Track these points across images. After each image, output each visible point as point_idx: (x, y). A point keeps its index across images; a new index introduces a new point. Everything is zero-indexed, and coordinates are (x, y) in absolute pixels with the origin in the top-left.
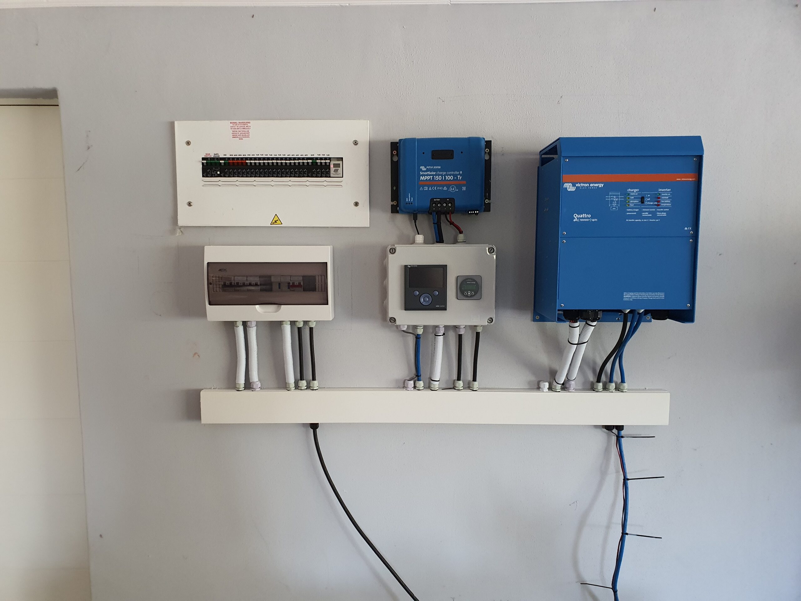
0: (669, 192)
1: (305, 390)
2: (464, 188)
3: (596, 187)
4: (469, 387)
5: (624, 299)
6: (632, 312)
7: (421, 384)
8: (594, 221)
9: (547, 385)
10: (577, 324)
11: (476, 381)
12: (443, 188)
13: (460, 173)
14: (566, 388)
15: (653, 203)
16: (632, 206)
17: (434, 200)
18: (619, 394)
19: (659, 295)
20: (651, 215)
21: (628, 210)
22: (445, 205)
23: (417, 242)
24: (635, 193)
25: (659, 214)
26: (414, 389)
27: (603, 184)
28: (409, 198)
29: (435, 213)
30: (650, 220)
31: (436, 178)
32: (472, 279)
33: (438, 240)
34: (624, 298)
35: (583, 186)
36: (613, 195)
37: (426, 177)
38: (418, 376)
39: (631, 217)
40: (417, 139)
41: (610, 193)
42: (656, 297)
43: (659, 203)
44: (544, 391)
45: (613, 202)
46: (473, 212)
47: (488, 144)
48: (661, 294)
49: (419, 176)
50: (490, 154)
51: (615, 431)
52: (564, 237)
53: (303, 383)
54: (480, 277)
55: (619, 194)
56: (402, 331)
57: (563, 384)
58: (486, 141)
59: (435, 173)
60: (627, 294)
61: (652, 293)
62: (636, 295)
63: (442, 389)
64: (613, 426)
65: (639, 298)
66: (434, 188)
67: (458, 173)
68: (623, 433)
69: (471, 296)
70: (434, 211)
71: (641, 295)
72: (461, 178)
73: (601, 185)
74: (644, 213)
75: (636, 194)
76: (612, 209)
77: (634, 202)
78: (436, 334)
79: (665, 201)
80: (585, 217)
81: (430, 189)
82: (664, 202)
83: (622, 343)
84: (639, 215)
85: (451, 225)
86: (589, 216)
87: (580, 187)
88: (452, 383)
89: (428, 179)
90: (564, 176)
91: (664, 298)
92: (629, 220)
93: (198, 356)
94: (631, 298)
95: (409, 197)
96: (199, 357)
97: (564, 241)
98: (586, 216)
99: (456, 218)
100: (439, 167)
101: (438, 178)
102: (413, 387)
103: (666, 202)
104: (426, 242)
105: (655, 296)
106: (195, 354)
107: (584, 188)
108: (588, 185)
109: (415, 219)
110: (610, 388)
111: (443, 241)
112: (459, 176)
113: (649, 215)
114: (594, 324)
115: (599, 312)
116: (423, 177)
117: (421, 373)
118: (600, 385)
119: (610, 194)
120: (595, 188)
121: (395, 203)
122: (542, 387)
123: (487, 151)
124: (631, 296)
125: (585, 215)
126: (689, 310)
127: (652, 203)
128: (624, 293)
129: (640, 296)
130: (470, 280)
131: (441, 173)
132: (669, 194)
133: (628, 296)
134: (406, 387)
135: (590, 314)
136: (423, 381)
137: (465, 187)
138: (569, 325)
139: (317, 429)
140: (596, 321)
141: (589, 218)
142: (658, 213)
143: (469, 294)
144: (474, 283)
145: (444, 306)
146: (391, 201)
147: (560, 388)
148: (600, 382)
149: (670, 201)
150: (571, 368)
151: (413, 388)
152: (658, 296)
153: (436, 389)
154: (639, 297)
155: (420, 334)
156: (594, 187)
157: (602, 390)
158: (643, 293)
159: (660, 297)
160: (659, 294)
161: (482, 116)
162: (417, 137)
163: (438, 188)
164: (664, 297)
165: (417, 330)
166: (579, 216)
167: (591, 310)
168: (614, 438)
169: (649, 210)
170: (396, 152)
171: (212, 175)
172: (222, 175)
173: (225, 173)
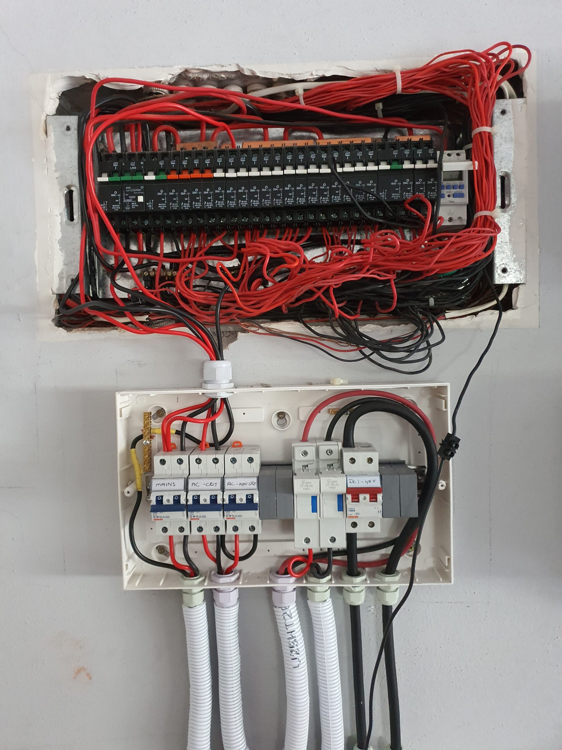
93: (88, 675)
96: (90, 678)
106: (79, 671)
171: (123, 205)
172: (150, 205)
173: (159, 200)
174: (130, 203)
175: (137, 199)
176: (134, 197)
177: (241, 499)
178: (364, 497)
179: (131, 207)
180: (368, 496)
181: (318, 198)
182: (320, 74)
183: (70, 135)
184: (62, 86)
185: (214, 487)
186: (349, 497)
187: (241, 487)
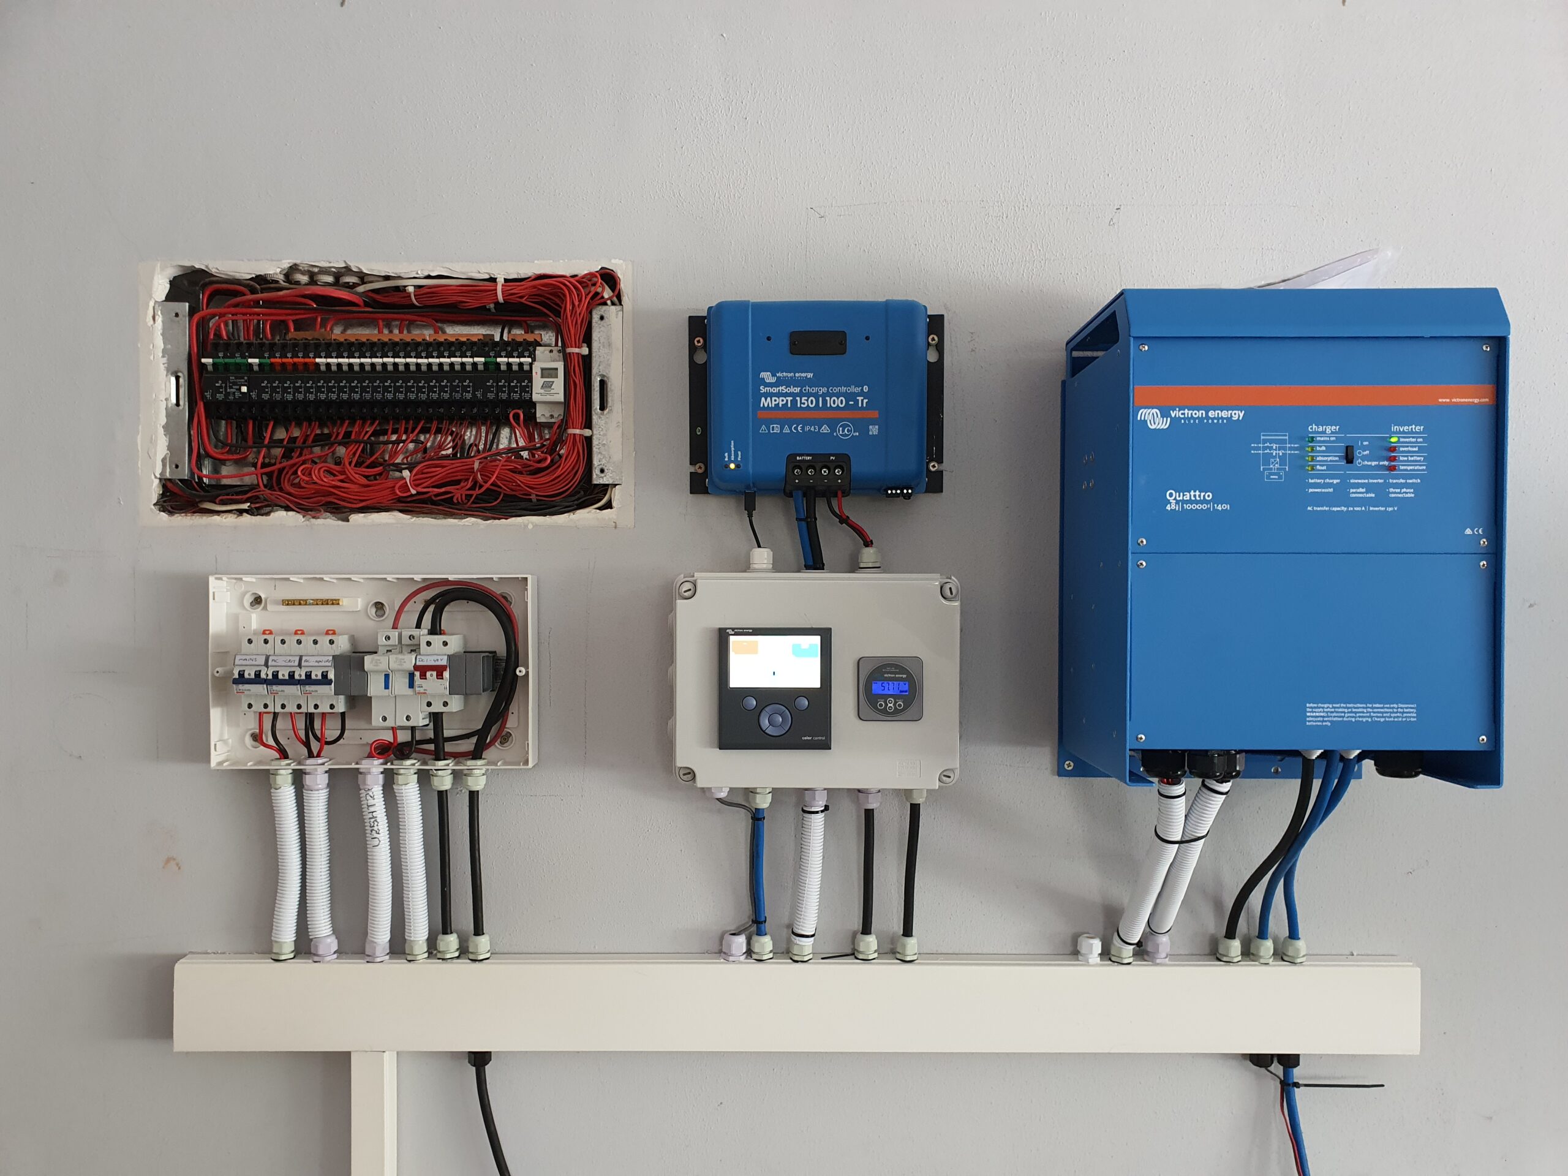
0: (1420, 433)
1: (455, 961)
2: (874, 430)
3: (1225, 418)
4: (892, 952)
5: (1309, 721)
6: (1325, 755)
7: (765, 944)
8: (1220, 509)
9: (1097, 945)
10: (1179, 789)
11: (912, 936)
12: (819, 429)
13: (862, 390)
14: (1147, 953)
15: (1377, 463)
16: (1322, 470)
17: (798, 458)
18: (1282, 970)
19: (1402, 710)
20: (1373, 495)
21: (1310, 481)
22: (825, 472)
23: (756, 566)
24: (1330, 437)
25: (1394, 493)
26: (746, 958)
27: (1243, 412)
28: (733, 452)
29: (800, 493)
30: (1371, 509)
31: (801, 403)
32: (896, 666)
33: (811, 563)
34: (1308, 719)
35: (1190, 416)
36: (1271, 441)
37: (775, 401)
38: (757, 924)
39: (1320, 499)
40: (753, 303)
41: (1263, 435)
42: (1393, 715)
43: (1393, 463)
44: (1090, 961)
45: (1272, 460)
46: (899, 491)
47: (936, 324)
48: (1407, 708)
49: (758, 396)
50: (940, 348)
51: (1277, 1068)
52: (1142, 553)
53: (450, 943)
54: (918, 661)
55: (1287, 438)
56: (717, 799)
57: (1139, 944)
58: (929, 315)
59: (799, 388)
60: (1315, 708)
61: (1382, 706)
62: (1340, 710)
63: (822, 959)
64: (1272, 1056)
65: (1350, 719)
66: (796, 428)
67: (858, 390)
68: (1298, 1074)
69: (896, 712)
70: (798, 487)
71: (1354, 710)
72: (866, 403)
73: (1238, 415)
74: (1354, 490)
75: (1332, 439)
76: (1268, 477)
77: (1326, 459)
78: (805, 809)
79: (1410, 458)
80: (1198, 498)
81: (786, 430)
82: (1408, 461)
83: (1298, 835)
84: (1340, 495)
85: (842, 524)
86: (1209, 496)
87: (1182, 418)
88: (850, 939)
89: (780, 406)
90: (1137, 390)
91: (1415, 719)
92: (1315, 508)
93: (177, 865)
94: (1326, 719)
95: (733, 449)
96: (179, 868)
97: (1141, 562)
98: (1200, 496)
99: (855, 509)
100: (810, 375)
101: (806, 402)
102: (744, 953)
103: (1412, 462)
104: (778, 566)
105: (1391, 712)
106: (168, 860)
107: (1192, 421)
108: (1204, 412)
109: (750, 508)
110: (1262, 954)
111: (823, 565)
112: (860, 399)
113: (1369, 495)
114: (1225, 787)
115: (1238, 756)
116: (769, 399)
117: (766, 915)
118: (1236, 945)
119: (1262, 437)
120: (1223, 421)
121: (699, 468)
122: (1083, 951)
123: (933, 339)
124: (1327, 712)
125: (1197, 493)
126: (1485, 751)
127: (1374, 463)
128: (1308, 705)
129: (1351, 712)
130: (893, 670)
131: (815, 389)
132: (1419, 440)
133: (1318, 714)
134: (725, 953)
135: (1216, 761)
136: (771, 936)
137: (877, 427)
138: (1158, 790)
139: (486, 1067)
140: (1229, 781)
141: (1207, 502)
142: (1391, 490)
143: (889, 705)
144: (904, 676)
145: (824, 738)
146: (690, 464)
147: (1131, 955)
148: (1235, 938)
149: (1422, 459)
150: (1161, 902)
151: (745, 956)
152: (1400, 712)
153: (806, 959)
154: (1348, 717)
155: (763, 809)
156: (1218, 419)
157: (1239, 958)
158: (1359, 705)
159: (1405, 715)
160: (1401, 708)
161: (920, 253)
162: (752, 301)
163: (807, 428)
164: (1415, 715)
165: (755, 798)
166: (1179, 496)
167: (1217, 751)
168: (1275, 1088)
169: (1366, 481)
170: (701, 340)
171: (227, 394)
172: (254, 395)
173: (262, 390)
174: (234, 393)
175: (240, 389)
176: (238, 387)
177: (317, 674)
178: (431, 675)
179: (234, 397)
180: (435, 673)
181: (417, 395)
182: (426, 274)
183: (178, 322)
184: (172, 272)
185: (292, 664)
186: (417, 674)
187: (317, 664)
